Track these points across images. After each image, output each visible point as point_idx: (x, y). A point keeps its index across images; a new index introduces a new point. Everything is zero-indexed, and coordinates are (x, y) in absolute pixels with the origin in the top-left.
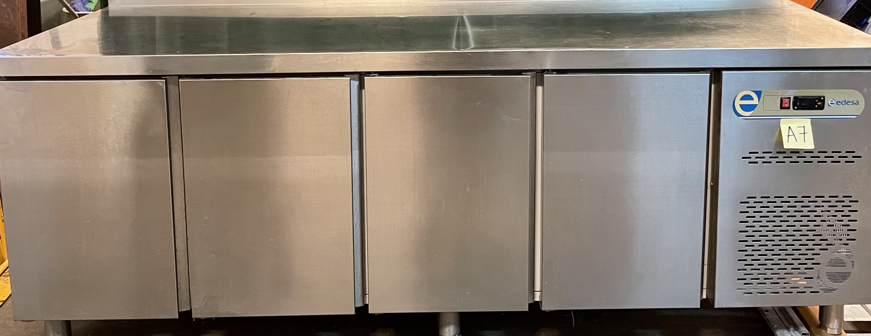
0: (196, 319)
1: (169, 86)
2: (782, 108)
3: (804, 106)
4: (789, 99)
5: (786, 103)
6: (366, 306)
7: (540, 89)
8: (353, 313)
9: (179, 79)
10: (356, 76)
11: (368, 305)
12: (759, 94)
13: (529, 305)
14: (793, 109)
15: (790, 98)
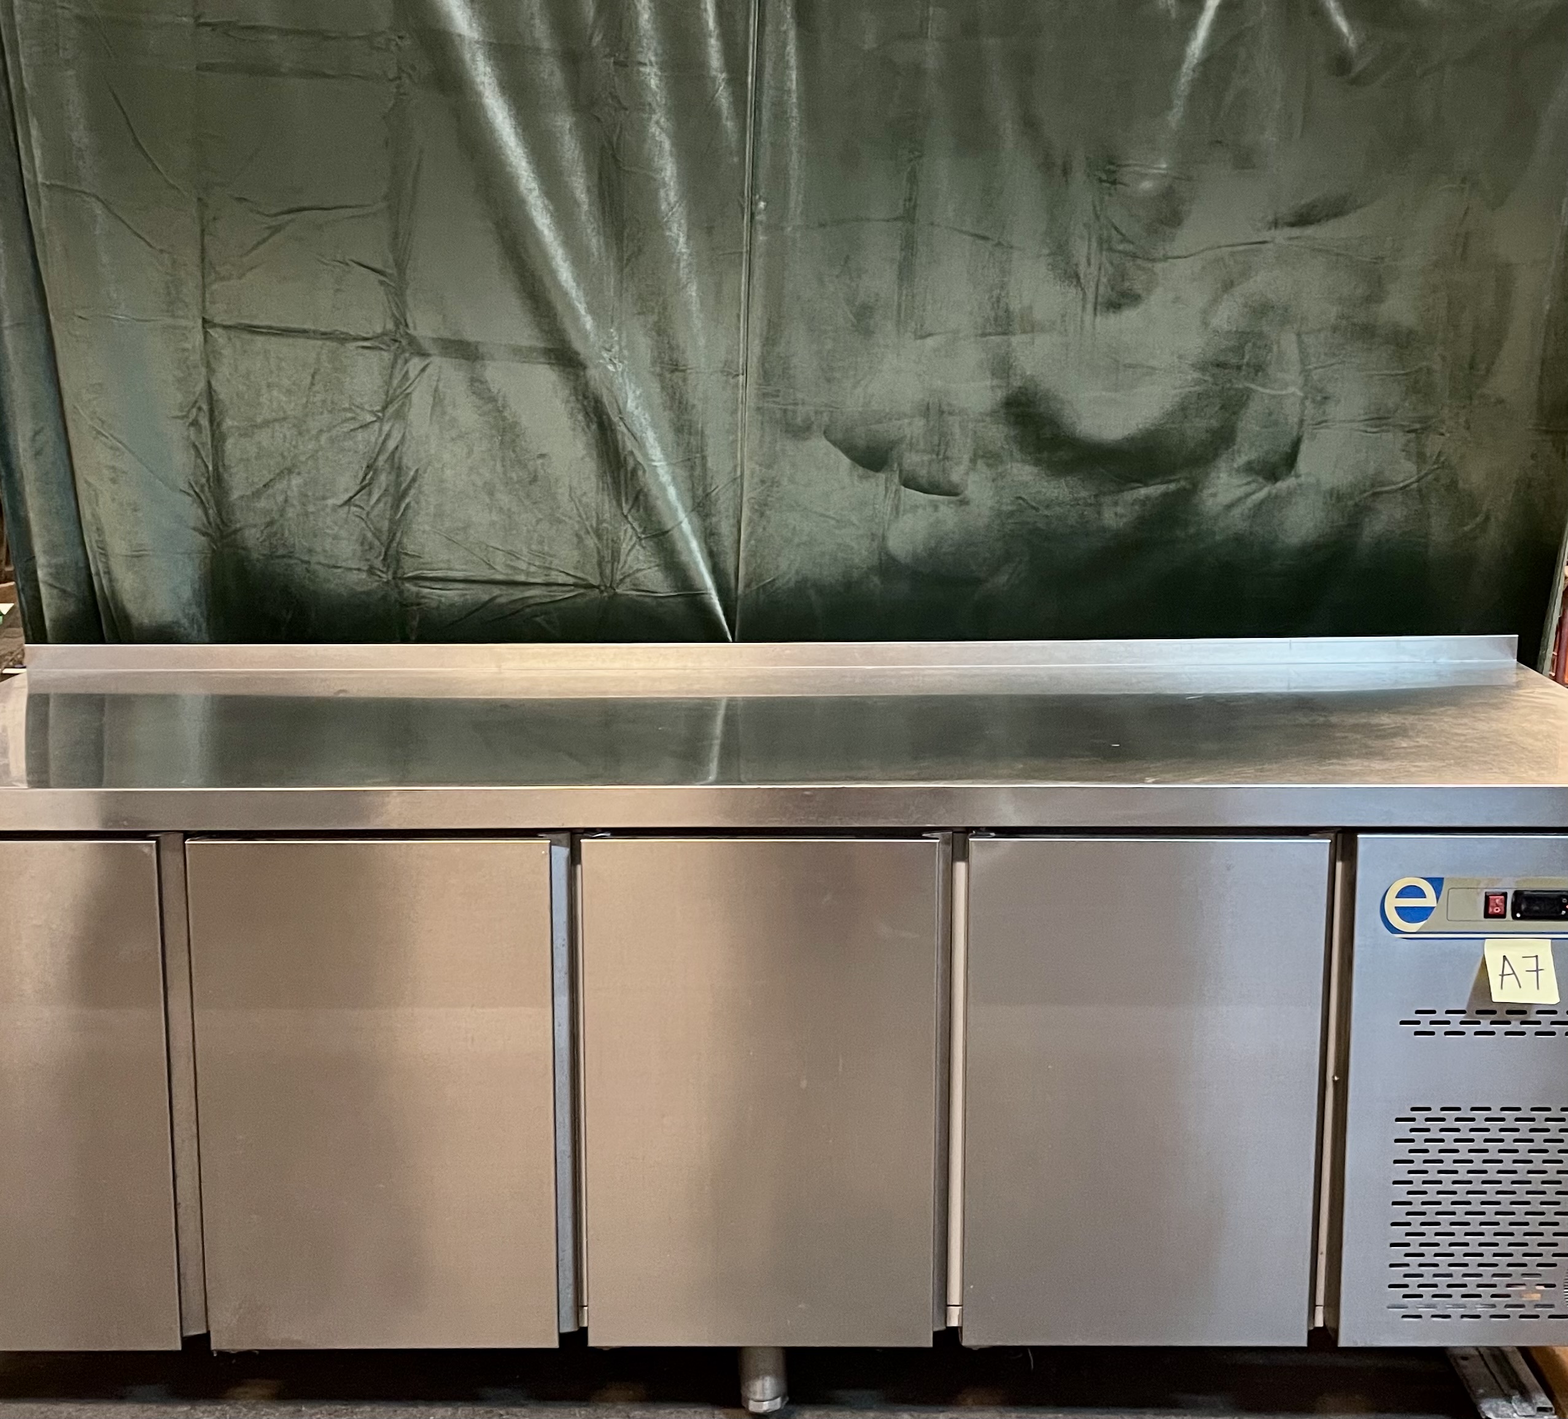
0: (220, 1352)
1: (162, 853)
2: (1487, 915)
3: (1536, 911)
4: (1502, 897)
5: (1497, 906)
6: (583, 1332)
7: (960, 867)
8: (555, 1345)
9: (185, 840)
10: (564, 837)
11: (586, 1329)
12: (1437, 883)
13: (936, 1334)
14: (1511, 919)
15: (1505, 895)
